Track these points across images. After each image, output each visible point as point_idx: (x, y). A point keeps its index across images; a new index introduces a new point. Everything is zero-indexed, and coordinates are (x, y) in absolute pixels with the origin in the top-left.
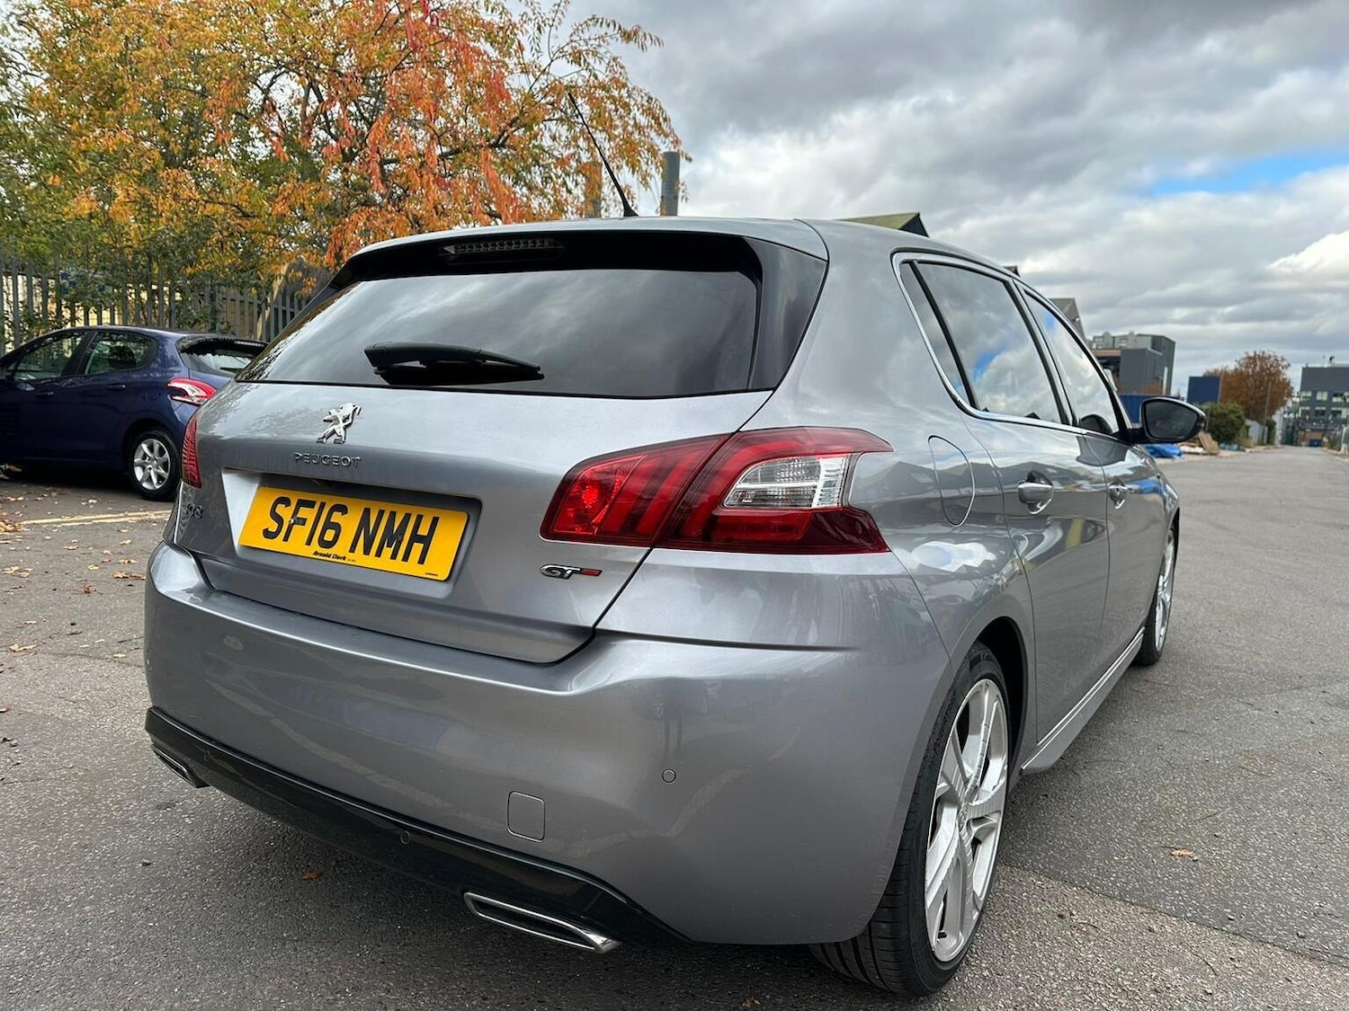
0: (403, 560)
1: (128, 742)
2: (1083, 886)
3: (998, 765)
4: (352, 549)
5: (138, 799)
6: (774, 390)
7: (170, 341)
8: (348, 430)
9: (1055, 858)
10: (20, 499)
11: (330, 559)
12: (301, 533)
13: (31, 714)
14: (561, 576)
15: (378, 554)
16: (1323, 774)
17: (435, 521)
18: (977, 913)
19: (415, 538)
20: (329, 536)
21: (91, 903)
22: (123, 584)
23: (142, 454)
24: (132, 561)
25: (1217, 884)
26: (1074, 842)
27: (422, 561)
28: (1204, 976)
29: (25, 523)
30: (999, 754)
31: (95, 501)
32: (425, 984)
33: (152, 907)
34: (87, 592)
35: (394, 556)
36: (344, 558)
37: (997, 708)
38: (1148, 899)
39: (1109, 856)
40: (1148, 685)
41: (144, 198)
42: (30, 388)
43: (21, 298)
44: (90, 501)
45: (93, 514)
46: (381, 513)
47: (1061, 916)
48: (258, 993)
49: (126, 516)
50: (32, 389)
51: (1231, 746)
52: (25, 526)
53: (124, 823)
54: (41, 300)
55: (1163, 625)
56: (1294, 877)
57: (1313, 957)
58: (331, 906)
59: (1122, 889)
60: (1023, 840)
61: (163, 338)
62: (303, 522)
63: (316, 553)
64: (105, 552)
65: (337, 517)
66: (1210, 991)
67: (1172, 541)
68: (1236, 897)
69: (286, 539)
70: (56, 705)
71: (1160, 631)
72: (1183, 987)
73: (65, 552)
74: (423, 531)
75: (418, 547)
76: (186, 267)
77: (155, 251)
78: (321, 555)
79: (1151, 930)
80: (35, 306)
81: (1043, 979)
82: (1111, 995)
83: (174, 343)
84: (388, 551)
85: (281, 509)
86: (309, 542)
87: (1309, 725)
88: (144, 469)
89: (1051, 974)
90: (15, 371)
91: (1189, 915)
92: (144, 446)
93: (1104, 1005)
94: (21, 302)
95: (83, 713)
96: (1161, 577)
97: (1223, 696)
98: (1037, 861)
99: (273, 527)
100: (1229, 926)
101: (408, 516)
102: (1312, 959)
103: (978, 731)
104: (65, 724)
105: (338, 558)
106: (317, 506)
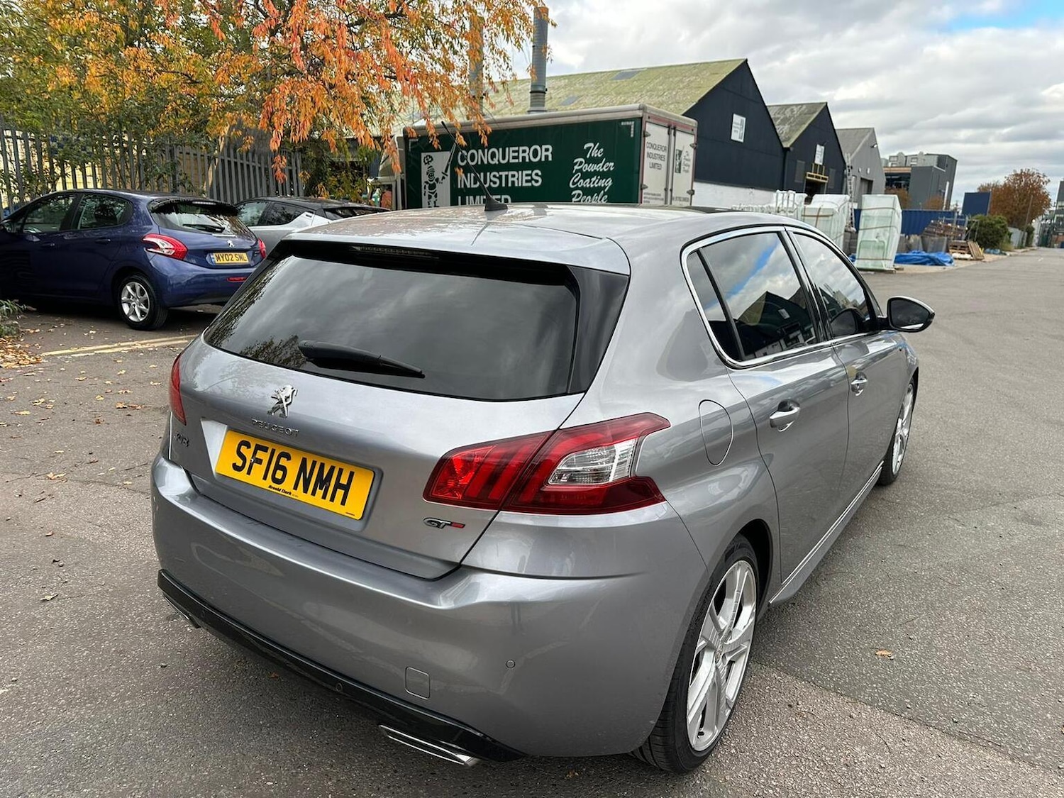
0: (330, 500)
1: (141, 561)
2: (809, 680)
3: (748, 610)
4: (296, 488)
5: (153, 611)
6: (586, 392)
7: (142, 203)
8: (289, 407)
9: (793, 658)
10: (37, 331)
11: (280, 492)
12: (259, 470)
13: (70, 537)
14: (438, 526)
15: (313, 494)
16: (999, 583)
17: (352, 474)
18: (729, 711)
19: (338, 485)
20: (279, 474)
21: (129, 698)
22: (123, 413)
23: (127, 293)
24: (128, 391)
25: (904, 679)
26: (808, 644)
27: (343, 503)
28: (882, 753)
29: (43, 354)
30: (750, 602)
31: (94, 332)
32: (356, 761)
33: (171, 701)
34: (98, 422)
35: (324, 497)
36: (290, 494)
37: (748, 576)
38: (854, 691)
39: (831, 656)
40: (885, 502)
41: (112, 72)
42: (36, 240)
43: (21, 158)
44: (91, 332)
45: (95, 344)
46: (314, 463)
47: (790, 706)
48: (246, 767)
49: (120, 346)
50: (38, 240)
51: (936, 558)
52: (44, 358)
53: (145, 632)
54: (36, 159)
55: (900, 453)
56: (960, 673)
57: (961, 738)
58: (291, 699)
59: (836, 683)
60: (772, 642)
61: (137, 200)
62: (259, 461)
63: (270, 487)
64: (107, 382)
65: (283, 462)
66: (883, 766)
67: (912, 391)
68: (916, 690)
69: (249, 473)
70: (86, 529)
71: (897, 458)
72: (866, 762)
73: (76, 383)
74: (344, 481)
75: (340, 493)
76: (149, 130)
77: (124, 119)
78: (274, 488)
79: (851, 716)
80: (33, 164)
81: (771, 755)
82: (816, 768)
83: (146, 205)
84: (320, 492)
85: (244, 449)
86: (265, 478)
87: (997, 539)
88: (129, 305)
89: (777, 751)
90: (24, 223)
91: (880, 704)
92: (129, 288)
93: (810, 776)
94: (22, 161)
95: (107, 537)
96: (900, 421)
97: (938, 512)
98: (780, 660)
99: (239, 463)
100: (906, 713)
101: (332, 469)
102: (960, 739)
103: (732, 596)
104: (95, 546)
105: (286, 492)
106: (269, 451)
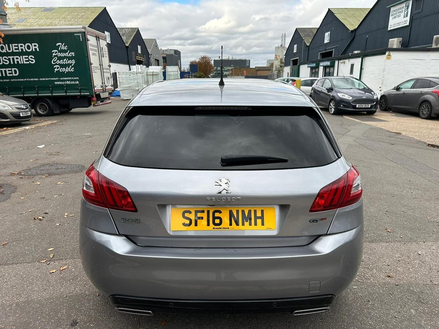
0: (255, 225)
4: (231, 224)
11: (222, 229)
12: (202, 222)
14: (316, 222)
15: (243, 225)
17: (262, 212)
19: (256, 218)
20: (217, 221)
27: (263, 224)
35: (250, 224)
36: (229, 228)
46: (238, 212)
62: (201, 218)
63: (214, 228)
65: (217, 215)
69: (196, 225)
74: (259, 214)
75: (259, 221)
78: (217, 228)
84: (247, 224)
86: (209, 225)
99: (187, 222)
101: (250, 211)
105: (226, 228)
106: (206, 212)
